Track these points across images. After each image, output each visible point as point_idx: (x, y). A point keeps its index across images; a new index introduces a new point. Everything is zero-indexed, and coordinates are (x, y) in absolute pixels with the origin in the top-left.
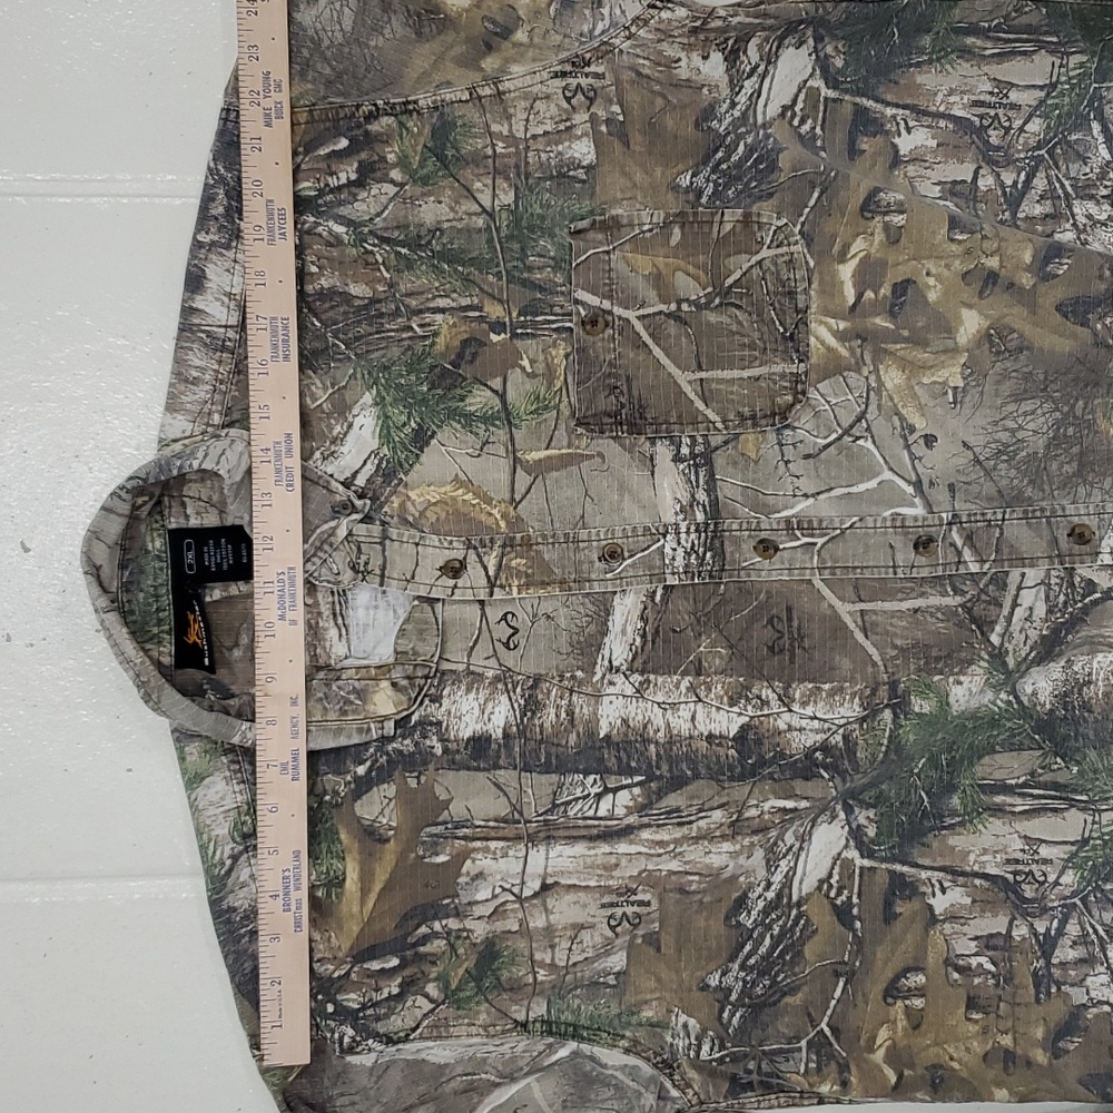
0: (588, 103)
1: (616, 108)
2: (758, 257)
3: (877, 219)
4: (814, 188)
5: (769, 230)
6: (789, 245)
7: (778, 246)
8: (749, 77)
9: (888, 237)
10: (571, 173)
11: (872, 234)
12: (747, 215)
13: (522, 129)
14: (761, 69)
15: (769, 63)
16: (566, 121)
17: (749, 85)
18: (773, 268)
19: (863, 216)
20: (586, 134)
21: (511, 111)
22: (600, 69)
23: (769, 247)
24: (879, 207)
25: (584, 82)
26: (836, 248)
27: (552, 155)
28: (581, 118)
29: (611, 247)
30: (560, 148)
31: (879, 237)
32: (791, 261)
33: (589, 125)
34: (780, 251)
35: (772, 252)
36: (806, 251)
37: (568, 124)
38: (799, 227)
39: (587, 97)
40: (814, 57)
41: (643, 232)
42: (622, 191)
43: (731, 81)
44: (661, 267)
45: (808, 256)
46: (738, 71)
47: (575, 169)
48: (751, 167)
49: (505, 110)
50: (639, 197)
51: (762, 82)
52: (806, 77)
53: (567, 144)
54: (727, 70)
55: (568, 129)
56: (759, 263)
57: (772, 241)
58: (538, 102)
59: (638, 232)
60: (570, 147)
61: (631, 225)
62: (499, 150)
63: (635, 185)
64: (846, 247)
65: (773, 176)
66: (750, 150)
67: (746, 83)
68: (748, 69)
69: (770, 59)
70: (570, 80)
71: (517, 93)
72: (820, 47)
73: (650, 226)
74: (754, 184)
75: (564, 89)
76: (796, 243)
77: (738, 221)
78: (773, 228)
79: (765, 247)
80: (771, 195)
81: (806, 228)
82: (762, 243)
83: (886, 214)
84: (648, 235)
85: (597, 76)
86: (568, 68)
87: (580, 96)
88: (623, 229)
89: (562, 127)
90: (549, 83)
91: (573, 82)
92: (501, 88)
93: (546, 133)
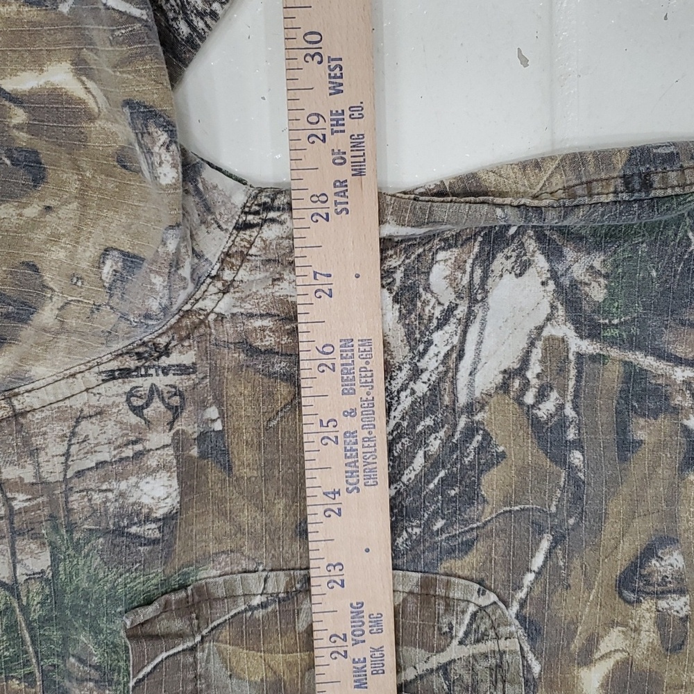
0: (170, 415)
1: (213, 412)
2: (443, 658)
3: (645, 605)
4: (541, 532)
5: (463, 612)
6: (498, 637)
7: (478, 641)
8: (439, 327)
9: (664, 638)
10: (134, 530)
11: (637, 630)
12: (426, 584)
13: (60, 468)
14: (461, 311)
15: (473, 301)
16: (135, 442)
17: (442, 340)
18: (467, 678)
19: (620, 594)
20: (164, 467)
21: (37, 441)
22: (188, 358)
23: (461, 643)
24: (648, 583)
25: (161, 381)
26: (577, 644)
27: (110, 495)
28: (159, 438)
29: (198, 638)
30: (123, 485)
31: (649, 635)
32: (499, 666)
33: (171, 451)
34: (482, 647)
35: (467, 651)
36: (526, 648)
37: (139, 447)
38: (515, 607)
39: (169, 407)
40: (551, 286)
41: (252, 608)
42: (218, 540)
43: (409, 335)
44: (281, 668)
45: (530, 656)
46: (420, 317)
47: (140, 523)
48: (434, 493)
49: (26, 442)
50: (246, 549)
51: (465, 332)
52: (539, 322)
53: (133, 480)
54: (402, 317)
55: (138, 455)
56: (445, 669)
57: (467, 634)
58: (84, 423)
59: (243, 608)
60: (136, 486)
61: (232, 597)
62: (17, 505)
63: (240, 529)
64: (592, 642)
65: (472, 512)
66: (434, 464)
67: (437, 337)
68: (437, 312)
69: (475, 295)
70: (138, 381)
71: (47, 413)
72: (560, 268)
73: (264, 599)
74: (440, 524)
75: (130, 395)
76: (509, 637)
77: (411, 593)
78: (472, 608)
79: (455, 642)
80: (468, 546)
81: (528, 610)
82: (449, 635)
83: (661, 595)
84: (260, 614)
85: (183, 370)
86: (132, 363)
87: (157, 404)
88: (218, 605)
89: (128, 452)
90: (102, 389)
91: (144, 384)
92: (18, 407)
93: (101, 464)
